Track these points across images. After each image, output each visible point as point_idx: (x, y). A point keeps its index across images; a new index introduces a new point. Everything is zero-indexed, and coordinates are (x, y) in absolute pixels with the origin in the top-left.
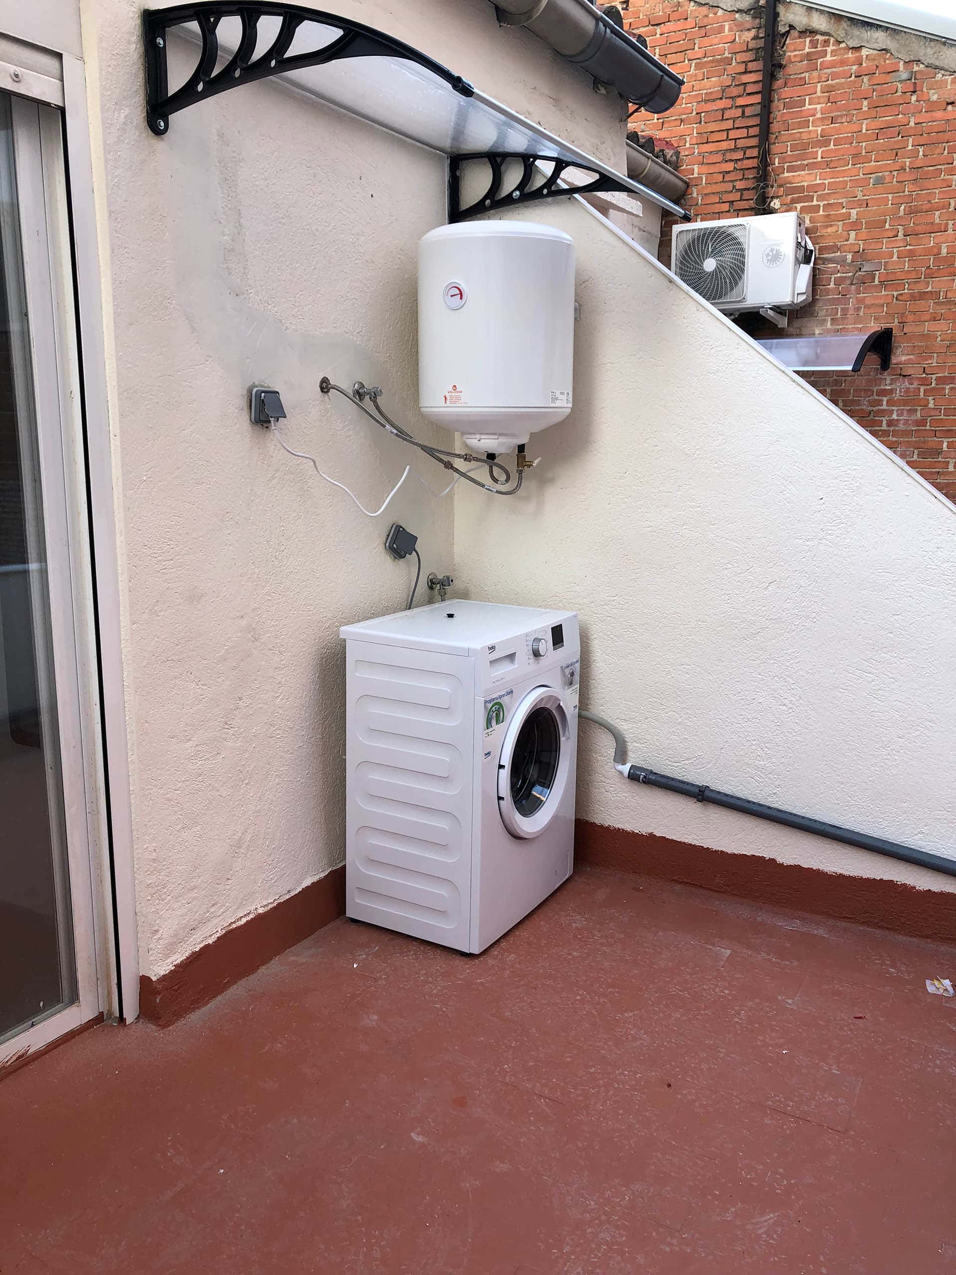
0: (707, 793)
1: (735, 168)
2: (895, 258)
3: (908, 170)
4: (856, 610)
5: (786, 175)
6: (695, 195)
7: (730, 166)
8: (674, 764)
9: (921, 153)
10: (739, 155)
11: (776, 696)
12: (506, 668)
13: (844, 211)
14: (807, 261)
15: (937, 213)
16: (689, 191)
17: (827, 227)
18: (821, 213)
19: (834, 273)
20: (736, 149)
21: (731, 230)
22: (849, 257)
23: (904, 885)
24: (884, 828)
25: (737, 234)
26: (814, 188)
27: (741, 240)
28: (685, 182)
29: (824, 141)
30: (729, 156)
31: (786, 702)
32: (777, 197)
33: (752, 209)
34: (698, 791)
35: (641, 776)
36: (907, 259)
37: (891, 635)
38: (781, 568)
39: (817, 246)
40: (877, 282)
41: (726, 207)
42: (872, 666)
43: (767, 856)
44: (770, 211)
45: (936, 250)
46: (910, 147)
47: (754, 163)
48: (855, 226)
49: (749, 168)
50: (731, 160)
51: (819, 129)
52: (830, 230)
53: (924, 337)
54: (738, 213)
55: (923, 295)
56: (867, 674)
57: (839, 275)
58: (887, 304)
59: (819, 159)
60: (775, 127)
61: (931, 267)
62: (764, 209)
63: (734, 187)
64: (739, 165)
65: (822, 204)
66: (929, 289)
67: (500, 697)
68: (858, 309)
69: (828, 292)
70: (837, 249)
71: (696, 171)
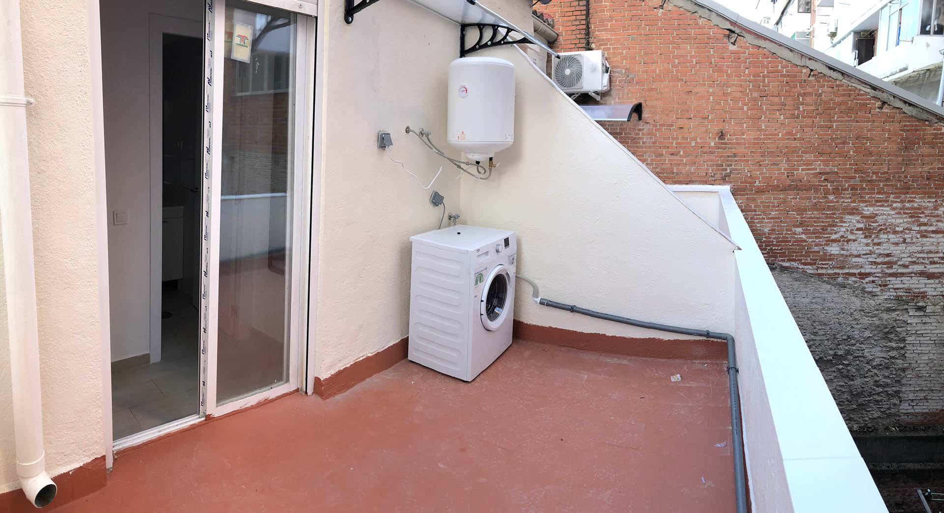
1: (576, 29)
2: (641, 73)
3: (643, 35)
5: (597, 33)
6: (561, 40)
7: (574, 28)
9: (647, 29)
12: (484, 259)
13: (620, 51)
14: (607, 72)
15: (654, 55)
16: (559, 38)
17: (614, 57)
18: (611, 51)
19: (617, 78)
20: (576, 20)
21: (576, 57)
22: (624, 71)
25: (578, 59)
26: (608, 40)
27: (580, 61)
28: (557, 34)
29: (611, 19)
30: (573, 23)
32: (594, 43)
33: (584, 47)
34: (571, 308)
35: (545, 303)
36: (645, 73)
39: (611, 65)
40: (635, 82)
43: (602, 333)
44: (591, 49)
45: (655, 71)
46: (643, 26)
47: (584, 27)
48: (625, 58)
49: (582, 29)
50: (574, 25)
51: (608, 14)
52: (615, 59)
53: (653, 107)
54: (579, 49)
55: (651, 90)
57: (620, 79)
58: (639, 92)
59: (609, 27)
60: (591, 11)
61: (654, 78)
62: (589, 48)
63: (576, 37)
64: (578, 27)
65: (611, 47)
66: (654, 87)
67: (482, 271)
68: (628, 94)
69: (616, 86)
70: (618, 67)
71: (561, 29)
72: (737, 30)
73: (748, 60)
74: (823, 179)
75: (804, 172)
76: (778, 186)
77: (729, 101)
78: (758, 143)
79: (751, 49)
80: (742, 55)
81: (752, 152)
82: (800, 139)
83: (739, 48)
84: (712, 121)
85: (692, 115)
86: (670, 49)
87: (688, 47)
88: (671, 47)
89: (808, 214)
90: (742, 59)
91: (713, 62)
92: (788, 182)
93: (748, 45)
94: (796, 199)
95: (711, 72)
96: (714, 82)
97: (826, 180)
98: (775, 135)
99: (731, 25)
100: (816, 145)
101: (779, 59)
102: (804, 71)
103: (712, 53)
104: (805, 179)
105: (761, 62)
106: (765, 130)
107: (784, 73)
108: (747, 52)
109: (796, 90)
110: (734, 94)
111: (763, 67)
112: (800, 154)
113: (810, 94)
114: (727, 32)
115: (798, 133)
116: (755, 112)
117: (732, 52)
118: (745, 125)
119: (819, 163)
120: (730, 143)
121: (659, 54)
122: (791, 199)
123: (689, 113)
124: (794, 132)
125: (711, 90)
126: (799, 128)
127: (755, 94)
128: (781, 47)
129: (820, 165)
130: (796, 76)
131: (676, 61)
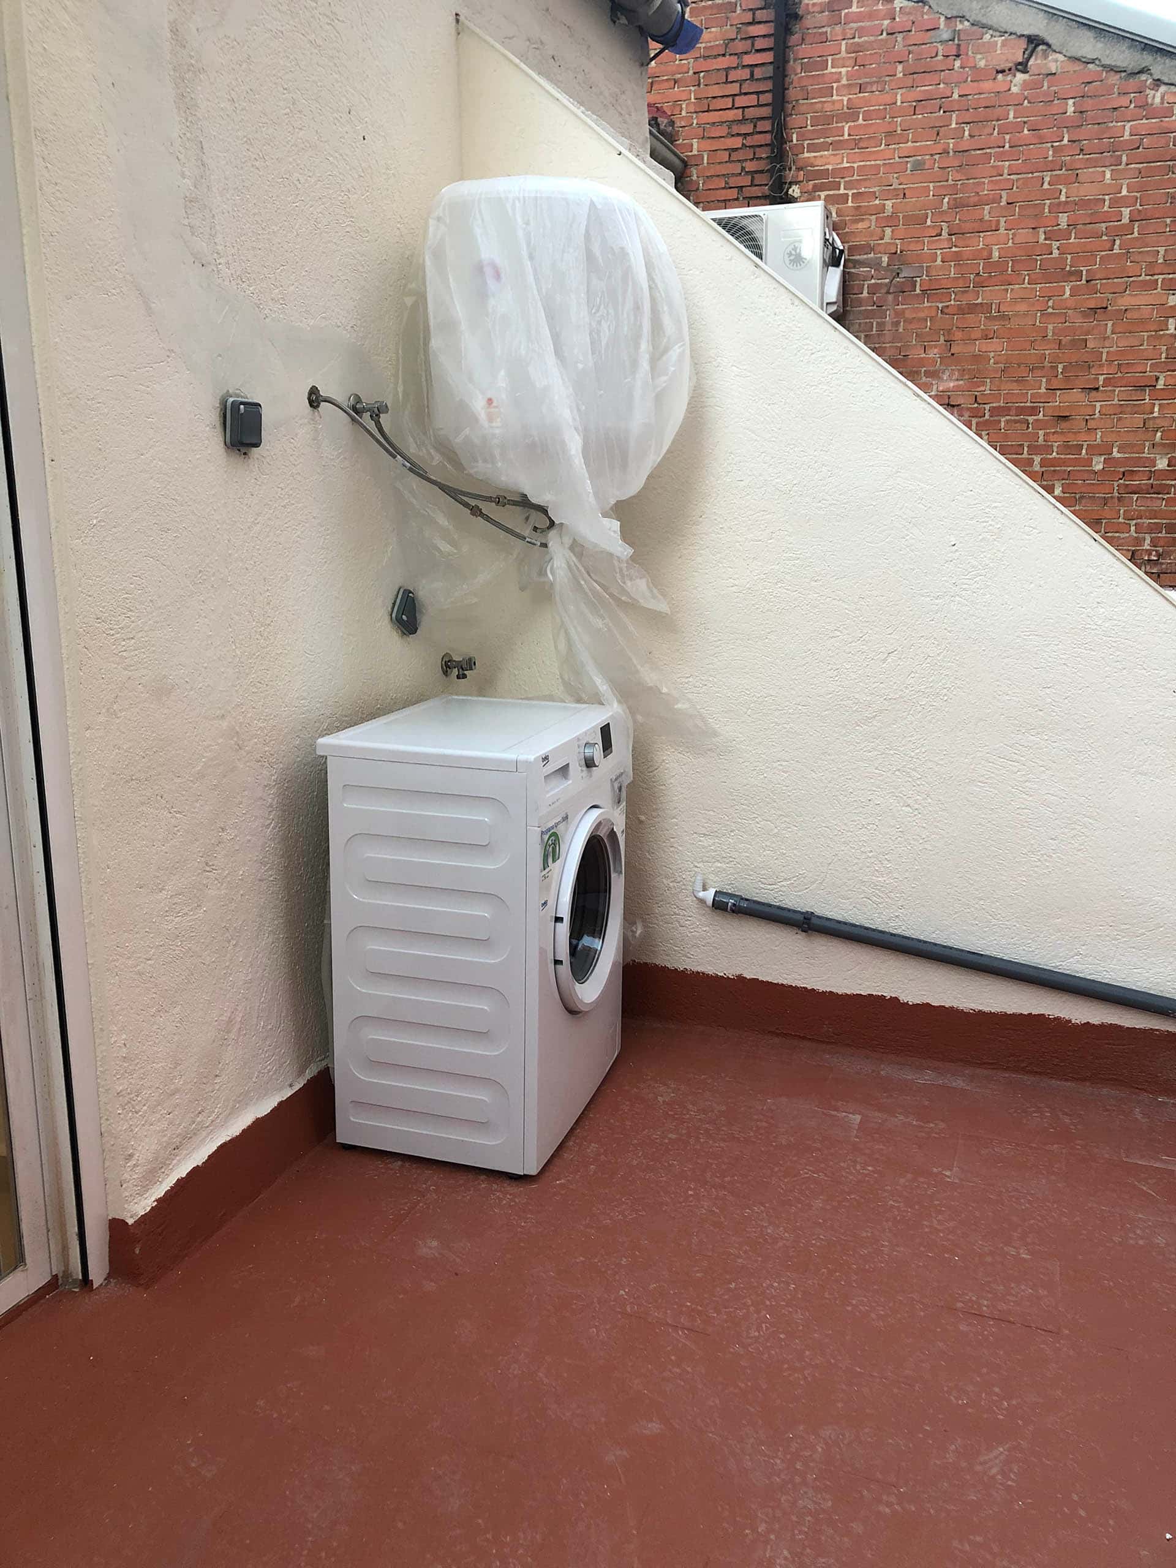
0: (814, 921)
1: (743, 144)
2: (939, 262)
3: (951, 153)
4: (998, 683)
6: (694, 178)
8: (769, 887)
9: (967, 133)
10: (747, 128)
11: (897, 794)
13: (877, 202)
14: (835, 263)
15: (987, 207)
16: (688, 171)
17: (857, 221)
18: (850, 204)
19: (869, 279)
20: (743, 120)
22: (885, 259)
23: (1058, 1019)
24: (1033, 951)
26: (841, 172)
27: (757, 235)
28: (683, 161)
29: (851, 114)
30: (735, 129)
31: (909, 801)
32: (796, 183)
33: (765, 197)
34: (802, 919)
35: (730, 904)
36: (953, 263)
37: (1041, 713)
38: (902, 634)
39: (846, 245)
40: (918, 291)
41: (733, 194)
42: (1017, 752)
43: (888, 995)
44: (788, 200)
45: (985, 254)
46: (954, 126)
47: (767, 138)
48: (891, 221)
49: (761, 146)
50: (738, 135)
51: (845, 99)
52: (860, 225)
53: (977, 358)
54: (750, 201)
55: (973, 308)
56: (1011, 763)
57: (873, 281)
58: (932, 318)
60: (792, 93)
61: (981, 273)
62: (781, 198)
63: (743, 168)
64: (749, 141)
65: (850, 193)
66: (979, 301)
69: (860, 302)
70: (870, 249)
71: (695, 146)
85: (1101, 378)
86: (1046, 186)
87: (1108, 175)
88: (1047, 179)
123: (1093, 371)
131: (1063, 219)
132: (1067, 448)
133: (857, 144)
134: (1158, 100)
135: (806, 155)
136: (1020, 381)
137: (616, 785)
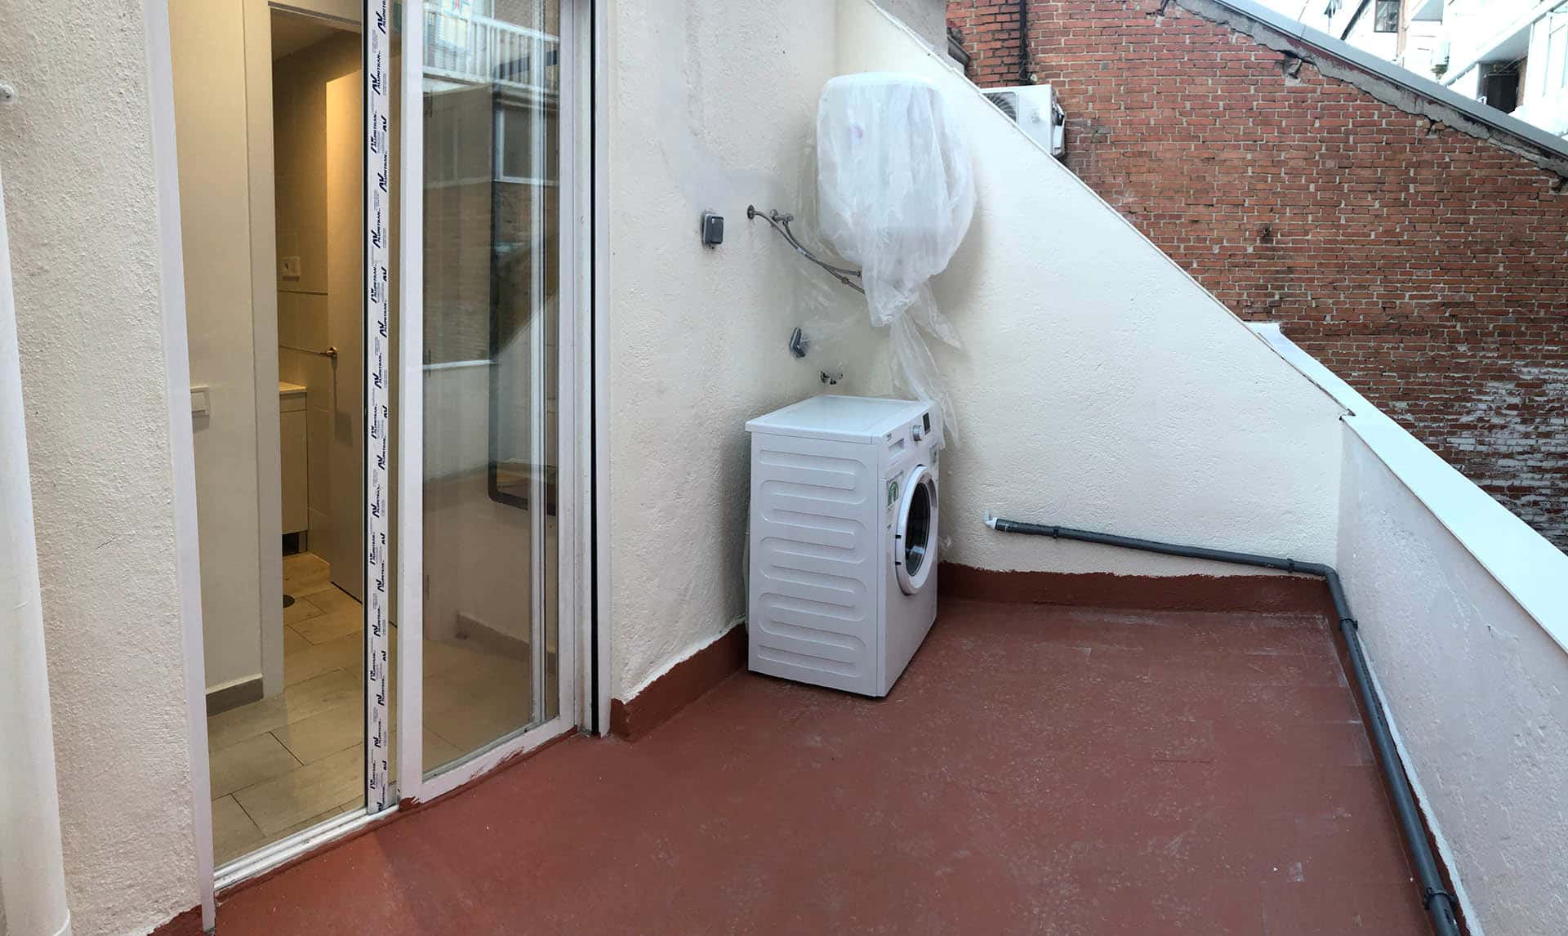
1: (1002, 46)
2: (1120, 125)
3: (1124, 60)
6: (975, 67)
7: (998, 45)
9: (1131, 49)
10: (1005, 35)
13: (1083, 87)
14: (1060, 123)
15: (1145, 94)
16: (971, 63)
17: (1072, 98)
18: (1067, 87)
19: (1080, 132)
20: (1002, 30)
21: (1003, 95)
22: (1089, 122)
25: (1007, 98)
26: (1060, 67)
27: (1012, 104)
28: (967, 56)
29: (1065, 31)
30: (997, 36)
32: (1035, 72)
33: (1017, 80)
36: (1128, 126)
39: (1066, 113)
40: (1109, 142)
41: (996, 78)
44: (1030, 83)
45: (1146, 122)
46: (1124, 44)
47: (1018, 43)
48: (1092, 99)
49: (1013, 47)
50: (999, 40)
51: (1062, 22)
52: (1074, 100)
53: (1144, 184)
54: (1007, 83)
55: (1141, 154)
57: (1082, 135)
58: (1118, 159)
59: (1063, 45)
60: (1030, 16)
62: (1026, 81)
63: (1002, 62)
64: (1006, 44)
65: (1067, 80)
66: (1144, 150)
68: (1097, 161)
69: (1075, 148)
70: (1081, 115)
71: (975, 47)
72: (1302, 53)
73: (1320, 104)
74: (1447, 314)
75: (1415, 301)
76: (1365, 326)
77: (1283, 174)
78: (1332, 250)
79: (1325, 86)
80: (1310, 95)
81: (1320, 264)
82: (1407, 243)
83: (1304, 83)
84: (1251, 209)
85: (1215, 199)
86: (1178, 84)
87: (1210, 82)
88: (1178, 81)
89: (1419, 378)
90: (1309, 101)
91: (1255, 108)
92: (1384, 319)
93: (1321, 77)
94: (1398, 348)
95: (1251, 124)
96: (1255, 142)
97: (1454, 316)
98: (1364, 235)
99: (1292, 45)
100: (1437, 254)
101: (1376, 102)
102: (1419, 123)
103: (1252, 92)
104: (1415, 314)
105: (1342, 107)
106: (1346, 227)
107: (1384, 126)
108: (1319, 90)
109: (1402, 157)
110: (1291, 163)
111: (1346, 116)
112: (1408, 269)
113: (1430, 164)
114: (1282, 57)
115: (1406, 233)
116: (1328, 194)
117: (1292, 91)
118: (1310, 218)
119: (1442, 285)
120: (1282, 248)
121: (1155, 92)
122: (1388, 348)
123: (1210, 194)
124: (1398, 230)
125: (1249, 156)
126: (1407, 223)
127: (1330, 164)
128: (1379, 82)
129: (1443, 289)
130: (1403, 132)
131: (1188, 105)
132: (1199, 239)
133: (1070, 50)
134: (1234, 41)
135: (1040, 55)
136: (1171, 199)
137: (933, 451)
